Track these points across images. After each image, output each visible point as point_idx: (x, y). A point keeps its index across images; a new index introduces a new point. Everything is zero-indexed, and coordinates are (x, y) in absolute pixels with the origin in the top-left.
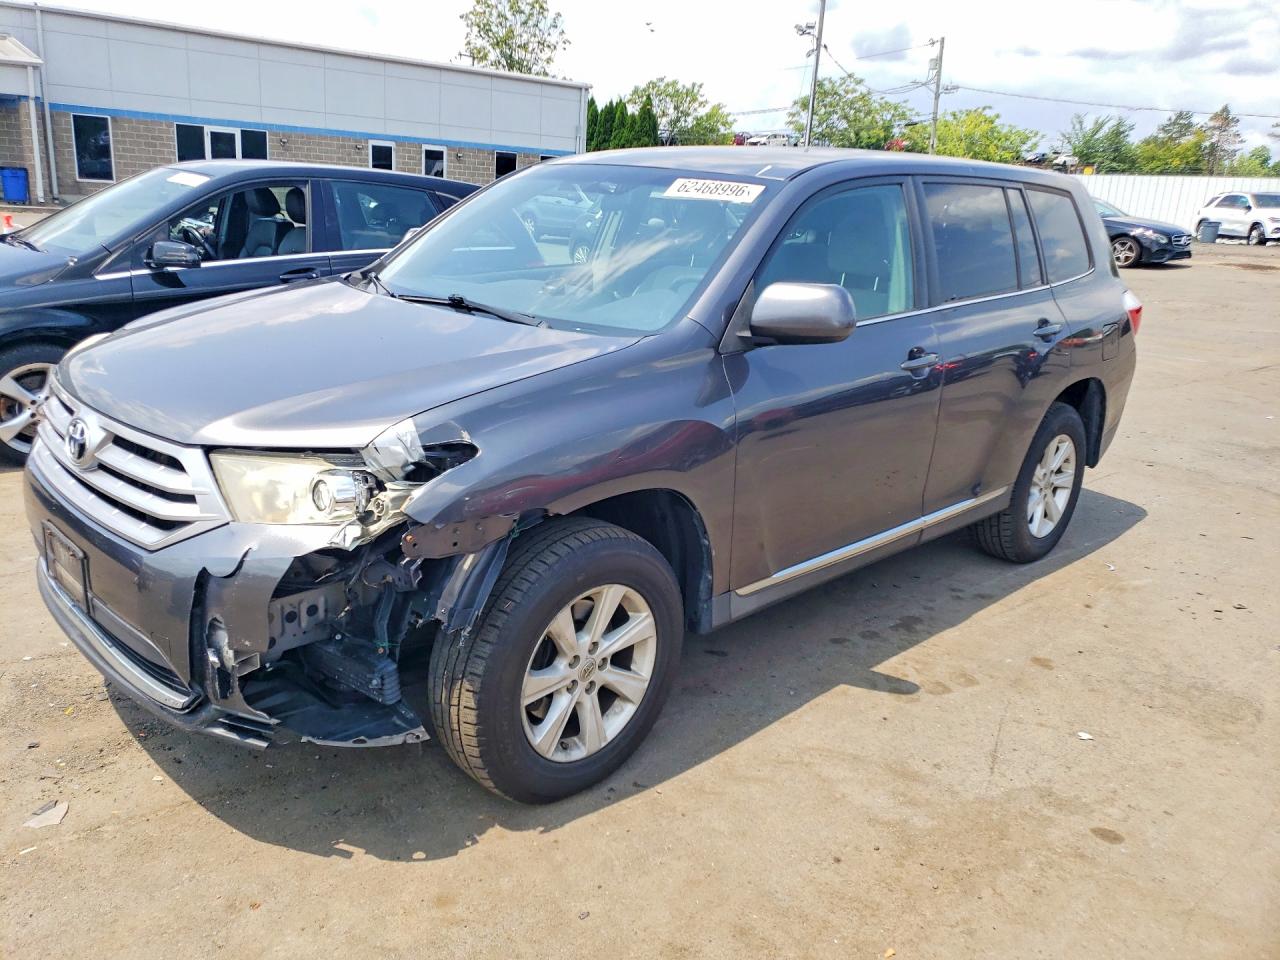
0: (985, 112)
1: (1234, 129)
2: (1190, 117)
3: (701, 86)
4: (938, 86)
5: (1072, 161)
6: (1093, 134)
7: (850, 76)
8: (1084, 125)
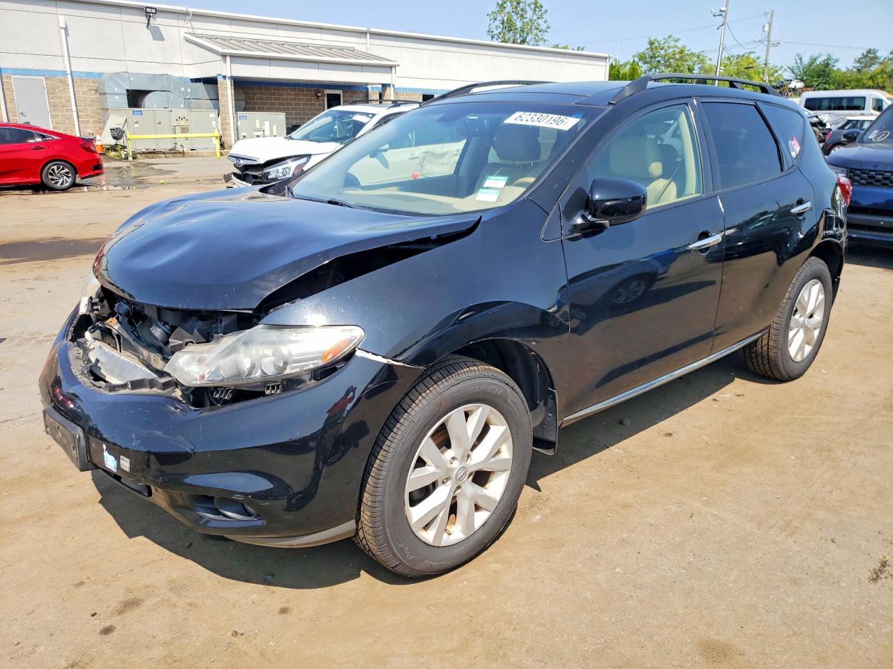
0: (750, 56)
2: (876, 53)
4: (769, 41)
5: (800, 85)
6: (810, 65)
7: (669, 37)
8: (803, 60)
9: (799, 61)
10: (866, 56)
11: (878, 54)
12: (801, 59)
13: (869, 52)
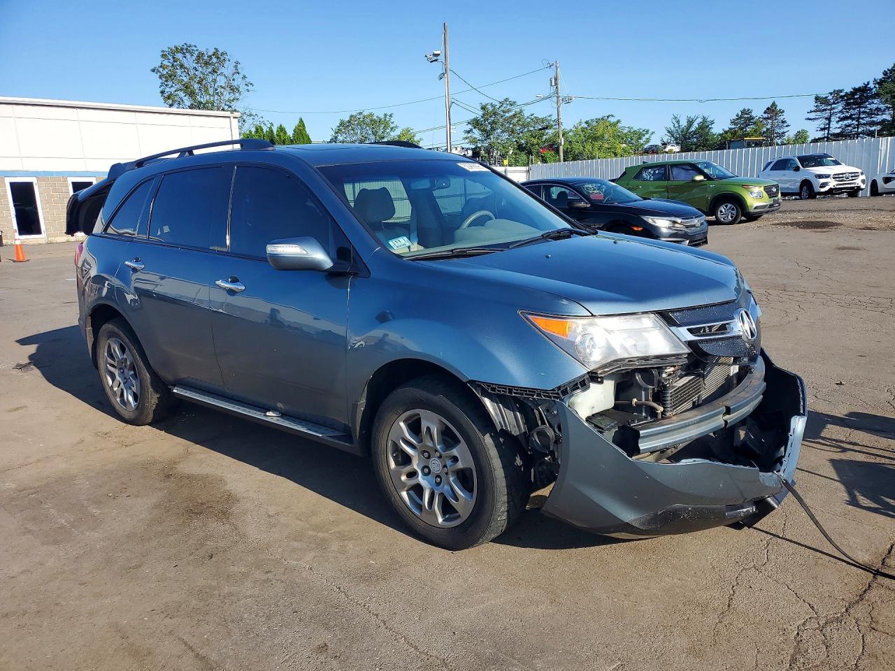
0: (609, 119)
1: (782, 118)
2: (751, 112)
3: (391, 116)
5: (677, 149)
6: (688, 129)
7: (506, 100)
8: (681, 124)
9: (676, 125)
10: (741, 117)
11: (753, 114)
12: (678, 122)
13: (744, 112)
